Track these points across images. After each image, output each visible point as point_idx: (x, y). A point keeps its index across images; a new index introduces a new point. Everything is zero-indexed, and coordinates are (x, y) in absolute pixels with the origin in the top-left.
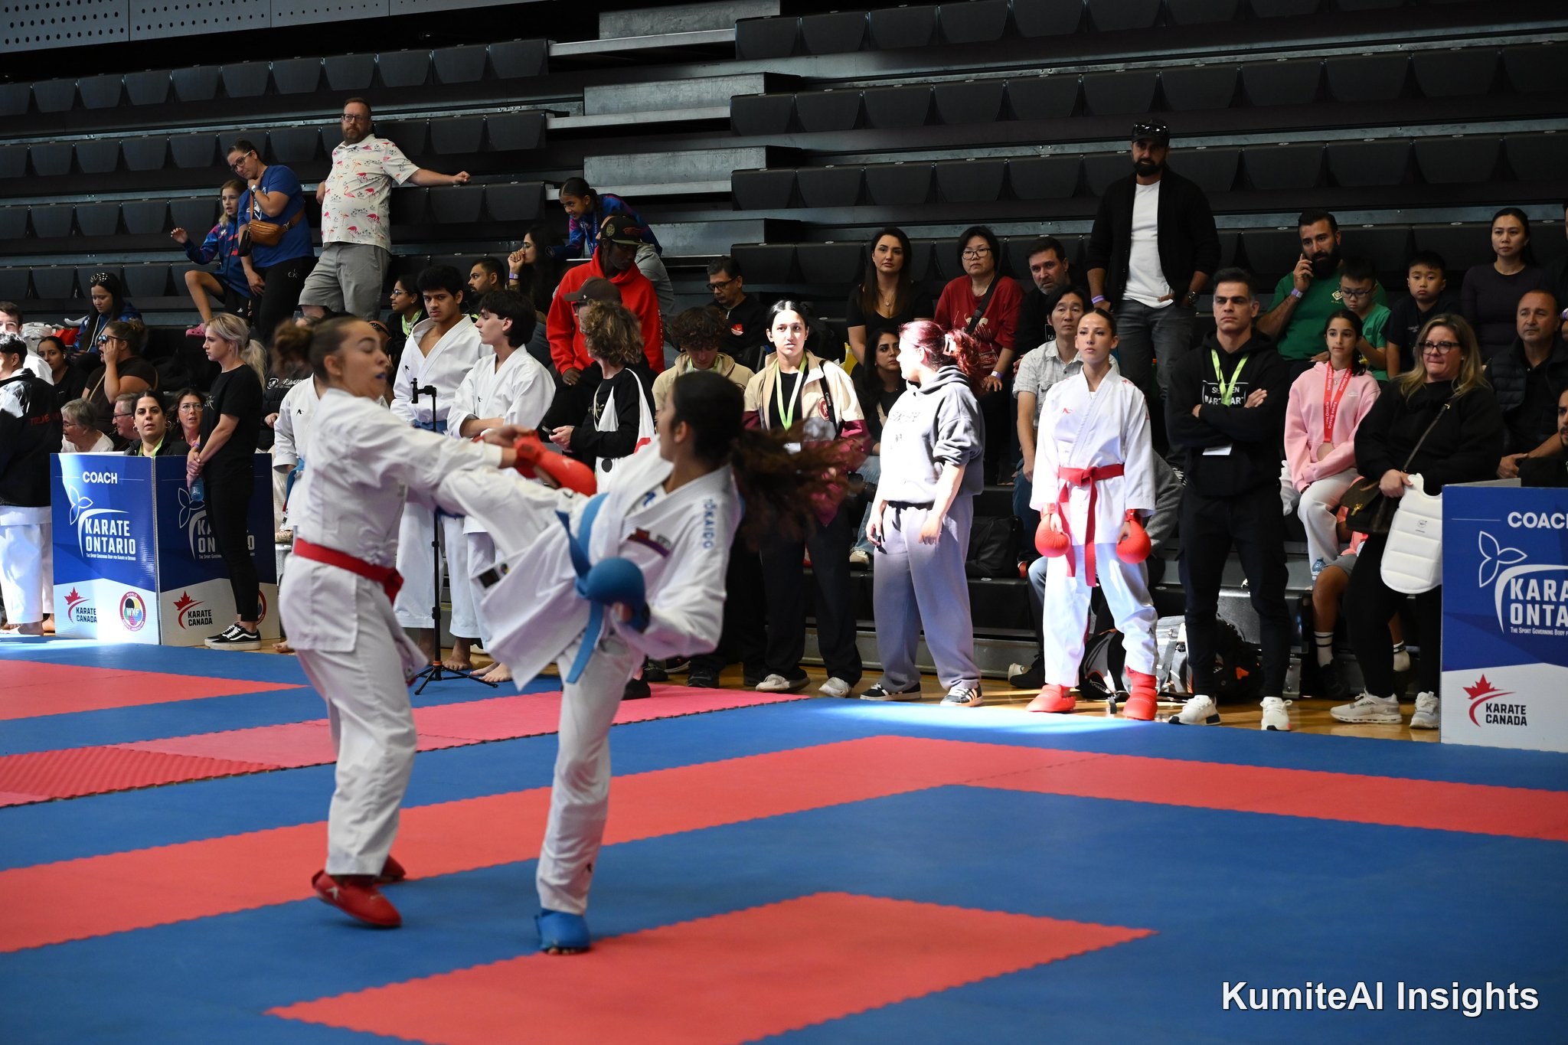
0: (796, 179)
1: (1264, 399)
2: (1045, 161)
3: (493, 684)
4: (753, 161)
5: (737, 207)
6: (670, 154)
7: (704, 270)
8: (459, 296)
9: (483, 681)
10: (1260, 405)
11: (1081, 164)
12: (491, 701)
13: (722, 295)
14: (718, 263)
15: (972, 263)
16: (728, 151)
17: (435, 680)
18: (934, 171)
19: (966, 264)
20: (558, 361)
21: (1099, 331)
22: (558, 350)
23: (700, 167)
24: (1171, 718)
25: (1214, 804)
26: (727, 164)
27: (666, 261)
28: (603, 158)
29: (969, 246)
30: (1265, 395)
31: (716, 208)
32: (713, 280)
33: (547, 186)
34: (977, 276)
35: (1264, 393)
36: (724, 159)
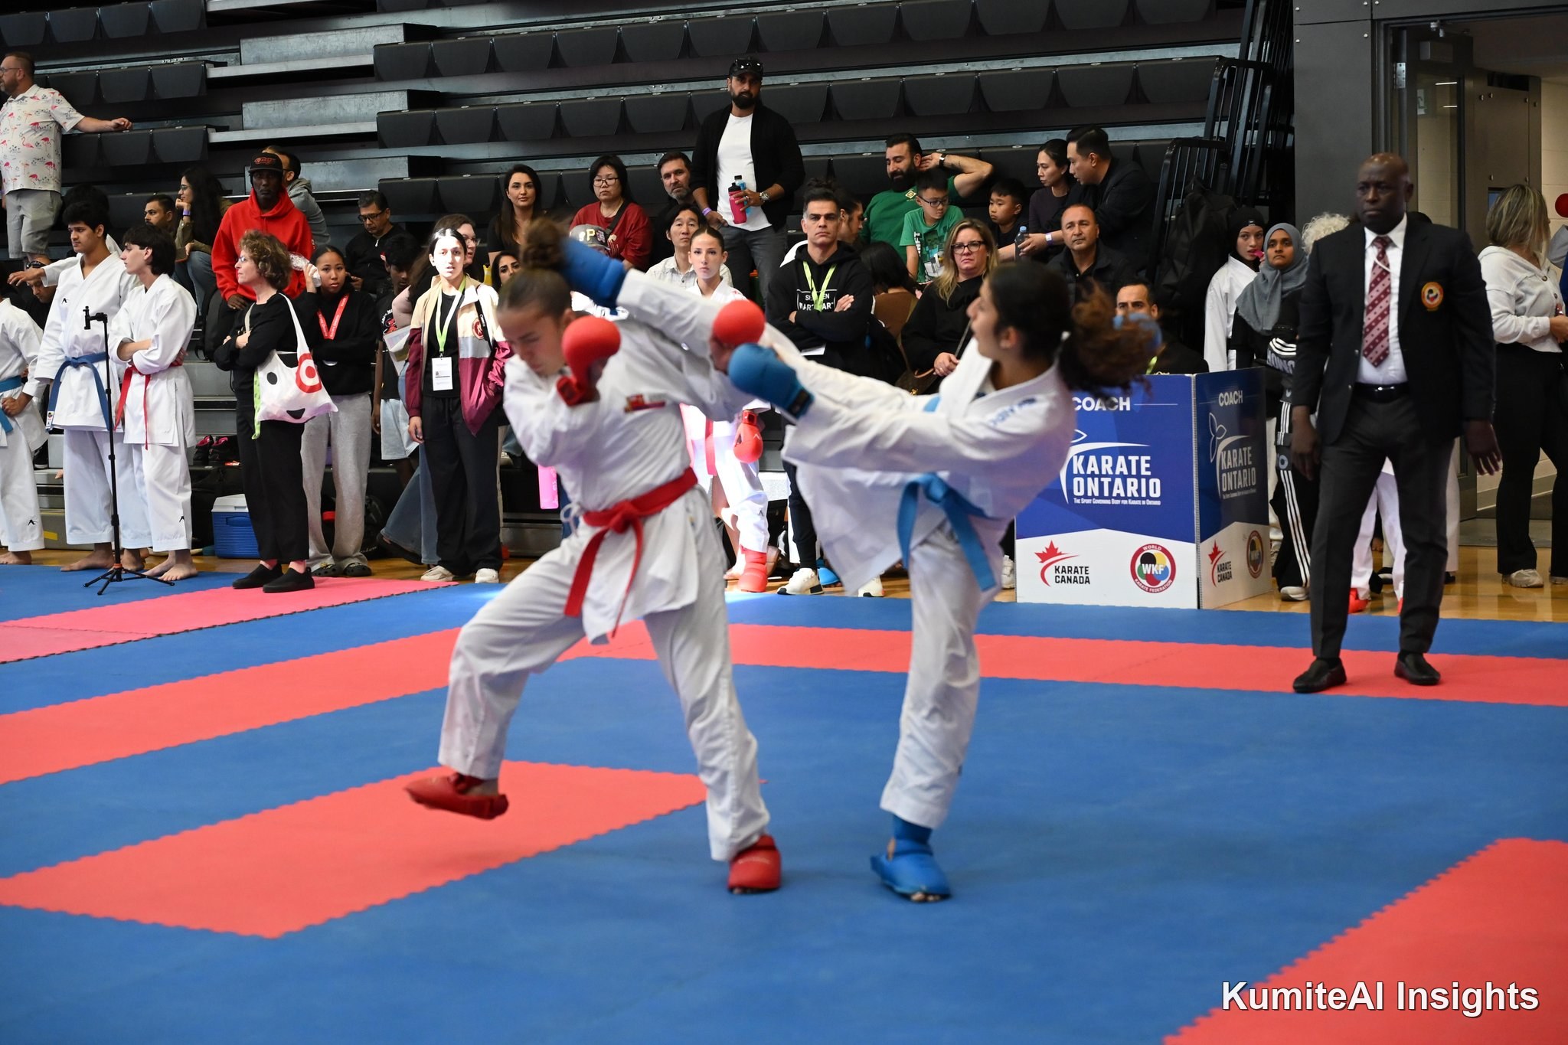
0: (435, 119)
1: (852, 303)
2: (657, 98)
3: (170, 583)
4: (396, 104)
5: (383, 146)
6: (320, 99)
7: (355, 203)
8: (100, 230)
9: (162, 581)
10: (848, 309)
11: (689, 102)
12: (168, 598)
13: (374, 225)
14: (368, 197)
15: (602, 190)
16: (374, 95)
17: (117, 581)
18: (558, 109)
19: (598, 191)
20: (222, 289)
21: (711, 250)
22: (223, 280)
23: (348, 110)
24: (779, 590)
25: (817, 665)
26: (372, 107)
27: (317, 196)
28: (259, 103)
29: (599, 174)
30: (853, 300)
31: (363, 147)
32: (364, 212)
33: (209, 130)
34: (605, 201)
35: (851, 298)
36: (370, 102)
